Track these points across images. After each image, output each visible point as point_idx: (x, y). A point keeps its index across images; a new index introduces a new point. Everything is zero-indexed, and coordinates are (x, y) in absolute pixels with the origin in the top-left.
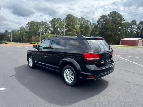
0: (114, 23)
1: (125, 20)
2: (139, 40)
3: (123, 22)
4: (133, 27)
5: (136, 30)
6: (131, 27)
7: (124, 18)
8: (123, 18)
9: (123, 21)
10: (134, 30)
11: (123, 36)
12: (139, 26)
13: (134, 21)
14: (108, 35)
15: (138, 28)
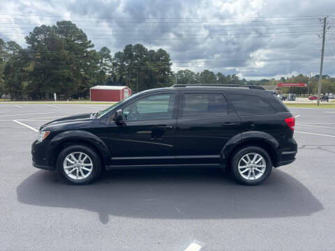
0: (71, 48)
1: (93, 46)
2: (125, 90)
3: (89, 50)
4: (104, 62)
5: (111, 70)
6: (102, 63)
7: (90, 42)
8: (89, 40)
9: (88, 47)
10: (108, 68)
11: (94, 80)
12: (115, 61)
13: (104, 49)
14: (62, 76)
15: (115, 65)
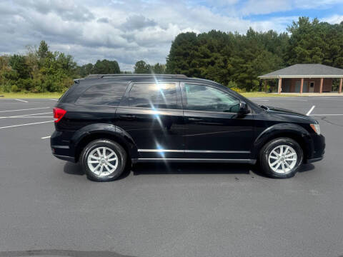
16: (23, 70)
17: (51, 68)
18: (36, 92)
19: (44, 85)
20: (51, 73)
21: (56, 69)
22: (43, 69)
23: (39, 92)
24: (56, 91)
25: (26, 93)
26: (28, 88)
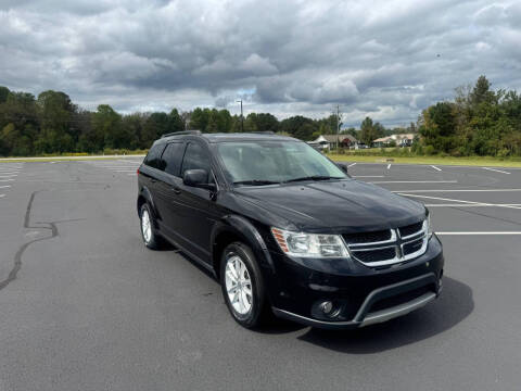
16: (445, 123)
17: (487, 118)
18: (457, 156)
19: (473, 144)
20: (486, 125)
21: (496, 119)
22: (475, 120)
23: (461, 155)
24: (489, 154)
25: (443, 157)
26: (448, 149)
